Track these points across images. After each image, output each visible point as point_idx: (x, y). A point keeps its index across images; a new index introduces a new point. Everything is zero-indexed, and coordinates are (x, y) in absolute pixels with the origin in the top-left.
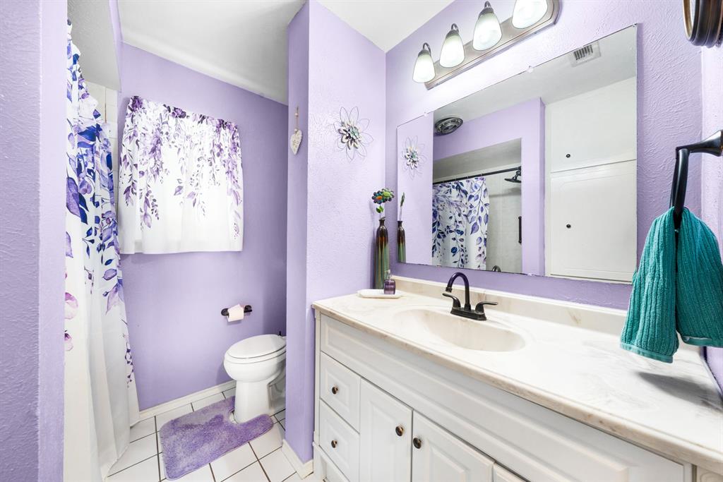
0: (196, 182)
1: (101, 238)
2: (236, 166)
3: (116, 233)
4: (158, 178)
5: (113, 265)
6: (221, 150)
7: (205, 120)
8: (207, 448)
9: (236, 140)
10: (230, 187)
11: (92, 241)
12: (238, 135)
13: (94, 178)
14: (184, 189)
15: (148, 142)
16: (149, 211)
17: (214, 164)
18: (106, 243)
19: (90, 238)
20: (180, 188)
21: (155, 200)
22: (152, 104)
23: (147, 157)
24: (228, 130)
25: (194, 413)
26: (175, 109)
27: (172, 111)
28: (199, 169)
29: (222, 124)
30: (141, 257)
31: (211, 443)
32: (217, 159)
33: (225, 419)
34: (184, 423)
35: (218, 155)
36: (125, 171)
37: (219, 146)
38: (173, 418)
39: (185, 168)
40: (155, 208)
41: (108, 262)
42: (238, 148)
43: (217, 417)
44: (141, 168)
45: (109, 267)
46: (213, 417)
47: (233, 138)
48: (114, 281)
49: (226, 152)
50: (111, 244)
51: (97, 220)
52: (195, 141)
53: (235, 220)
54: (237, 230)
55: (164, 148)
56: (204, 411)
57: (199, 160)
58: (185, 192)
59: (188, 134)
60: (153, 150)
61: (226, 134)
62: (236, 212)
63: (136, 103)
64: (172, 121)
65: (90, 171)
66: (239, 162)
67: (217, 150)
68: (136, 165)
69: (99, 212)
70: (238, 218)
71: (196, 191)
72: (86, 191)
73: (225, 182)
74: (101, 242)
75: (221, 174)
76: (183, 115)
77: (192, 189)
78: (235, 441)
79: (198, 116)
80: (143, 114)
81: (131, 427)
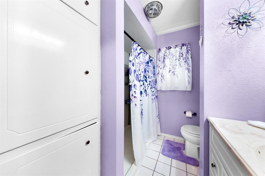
0: (174, 68)
1: (151, 86)
2: (188, 58)
3: (155, 85)
4: (164, 69)
5: (154, 93)
6: (183, 54)
7: (177, 46)
8: (173, 154)
9: (188, 49)
10: (186, 67)
11: (148, 87)
12: (189, 46)
13: (149, 72)
14: (171, 71)
15: (162, 60)
16: (162, 78)
17: (180, 60)
18: (153, 87)
19: (148, 86)
20: (170, 70)
21: (163, 75)
22: (163, 49)
23: (162, 64)
24: (185, 46)
25: (174, 142)
26: (168, 47)
27: (168, 48)
28: (175, 63)
29: (183, 45)
30: (161, 91)
31: (175, 154)
32: (181, 58)
33: (181, 150)
34: (170, 142)
35: (182, 56)
36: (158, 69)
37: (182, 53)
38: (168, 140)
39: (171, 64)
40: (164, 77)
41: (153, 92)
42: (189, 51)
43: (179, 147)
44: (161, 67)
45: (153, 93)
46: (178, 147)
47: (187, 48)
48: (154, 96)
49: (184, 55)
50: (154, 87)
51: (150, 82)
52: (174, 55)
53: (188, 79)
54: (189, 83)
55: (166, 60)
56: (176, 143)
57: (175, 60)
58: (171, 72)
59: (172, 53)
60: (163, 61)
61: (184, 48)
62: (188, 76)
63: (160, 50)
64: (168, 51)
65: (148, 71)
66: (190, 57)
67: (181, 55)
68: (159, 67)
69: (150, 80)
70: (189, 78)
71: (174, 71)
72: (147, 76)
73: (184, 66)
74: (151, 87)
75: (183, 63)
76: (171, 48)
77: (173, 70)
78: (182, 159)
79: (175, 46)
80: (161, 52)
81: (158, 135)
